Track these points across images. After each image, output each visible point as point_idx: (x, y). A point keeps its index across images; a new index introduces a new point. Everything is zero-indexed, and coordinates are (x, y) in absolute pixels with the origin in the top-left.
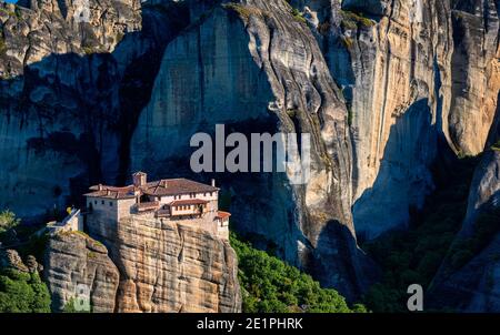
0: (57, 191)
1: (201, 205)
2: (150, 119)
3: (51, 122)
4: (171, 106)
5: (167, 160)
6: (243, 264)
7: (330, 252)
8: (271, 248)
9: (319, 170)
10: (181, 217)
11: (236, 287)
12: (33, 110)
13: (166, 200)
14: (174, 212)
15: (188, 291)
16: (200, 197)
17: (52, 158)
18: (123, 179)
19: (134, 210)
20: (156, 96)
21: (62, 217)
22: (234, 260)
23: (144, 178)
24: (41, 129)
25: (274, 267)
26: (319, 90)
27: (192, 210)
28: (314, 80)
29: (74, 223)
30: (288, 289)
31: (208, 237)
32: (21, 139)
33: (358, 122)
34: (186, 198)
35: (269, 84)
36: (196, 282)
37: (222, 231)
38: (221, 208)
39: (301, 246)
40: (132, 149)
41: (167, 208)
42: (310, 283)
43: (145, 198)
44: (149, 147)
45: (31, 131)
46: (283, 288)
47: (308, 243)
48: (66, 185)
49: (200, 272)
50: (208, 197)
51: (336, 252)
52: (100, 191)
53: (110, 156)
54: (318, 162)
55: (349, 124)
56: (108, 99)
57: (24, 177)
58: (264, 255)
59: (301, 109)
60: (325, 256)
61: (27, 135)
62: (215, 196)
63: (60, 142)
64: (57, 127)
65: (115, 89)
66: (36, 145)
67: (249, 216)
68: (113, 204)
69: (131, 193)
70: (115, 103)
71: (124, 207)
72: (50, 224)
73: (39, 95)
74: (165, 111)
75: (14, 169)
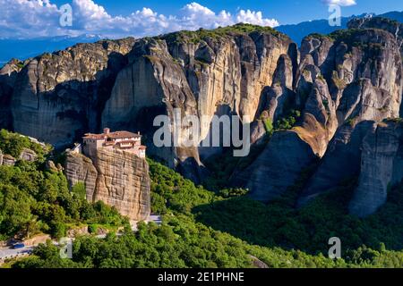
0: (69, 135)
1: (133, 143)
2: (110, 104)
3: (67, 105)
4: (120, 100)
5: (117, 123)
6: (150, 169)
7: (188, 164)
8: (163, 161)
10: (124, 148)
11: (148, 178)
12: (58, 100)
13: (118, 140)
14: (122, 146)
15: (127, 180)
16: (133, 139)
17: (67, 121)
18: (98, 130)
19: (104, 145)
20: (113, 95)
21: (72, 147)
22: (147, 167)
23: (108, 130)
24: (62, 108)
25: (163, 170)
26: (184, 93)
27: (129, 145)
28: (182, 89)
29: (77, 150)
30: (169, 179)
31: (136, 157)
32: (53, 112)
33: (201, 108)
34: (127, 139)
35: (162, 90)
36: (131, 176)
37: (142, 154)
38: (142, 143)
39: (176, 161)
40: (102, 117)
41: (118, 144)
42: (179, 176)
43: (109, 139)
44: (109, 117)
45: (58, 109)
46: (167, 179)
47: (179, 160)
48: (73, 133)
49: (133, 172)
50: (136, 139)
51: (190, 164)
52: (89, 136)
53: (92, 120)
55: (197, 108)
56: (92, 96)
57: (55, 129)
58: (159, 164)
59: (176, 101)
60: (186, 165)
61: (56, 111)
62: (139, 139)
63: (71, 114)
64: (70, 108)
65: (95, 91)
66: (60, 115)
68: (95, 141)
69: (103, 138)
70: (95, 98)
71: (99, 143)
72: (67, 150)
73: (62, 93)
74: (117, 101)
75: (50, 125)
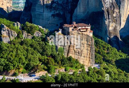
0: (57, 25)
1: (87, 29)
2: (77, 11)
3: (56, 11)
4: (81, 8)
5: (80, 20)
6: (96, 42)
7: (114, 40)
8: (102, 39)
9: (113, 22)
10: (83, 31)
11: (94, 46)
12: (53, 8)
13: (80, 28)
14: (81, 30)
15: (84, 47)
16: (87, 27)
17: (56, 18)
18: (71, 23)
19: (73, 30)
20: (78, 6)
21: (58, 31)
22: (94, 41)
23: (75, 23)
24: (54, 12)
25: (102, 42)
26: (113, 5)
27: (85, 30)
28: (112, 3)
29: (60, 32)
30: (105, 47)
31: (88, 36)
33: (121, 13)
34: (84, 27)
35: (102, 4)
36: (85, 45)
37: (91, 35)
38: (91, 30)
39: (108, 38)
40: (73, 17)
41: (80, 29)
42: (110, 46)
43: (75, 27)
44: (76, 16)
45: (52, 13)
46: (104, 47)
47: (109, 38)
48: (59, 24)
49: (86, 43)
50: (88, 27)
51: (115, 40)
52: (66, 25)
53: (68, 18)
54: (112, 21)
55: (119, 13)
56: (68, 6)
57: (51, 22)
58: (100, 40)
59: (109, 9)
60: (113, 40)
61: (51, 14)
62: (90, 27)
63: (58, 15)
64: (58, 12)
65: (70, 4)
66: (53, 15)
67: (97, 32)
68: (68, 28)
69: (72, 26)
70: (70, 7)
71: (71, 29)
72: (56, 32)
73: (54, 5)
75: (49, 20)
